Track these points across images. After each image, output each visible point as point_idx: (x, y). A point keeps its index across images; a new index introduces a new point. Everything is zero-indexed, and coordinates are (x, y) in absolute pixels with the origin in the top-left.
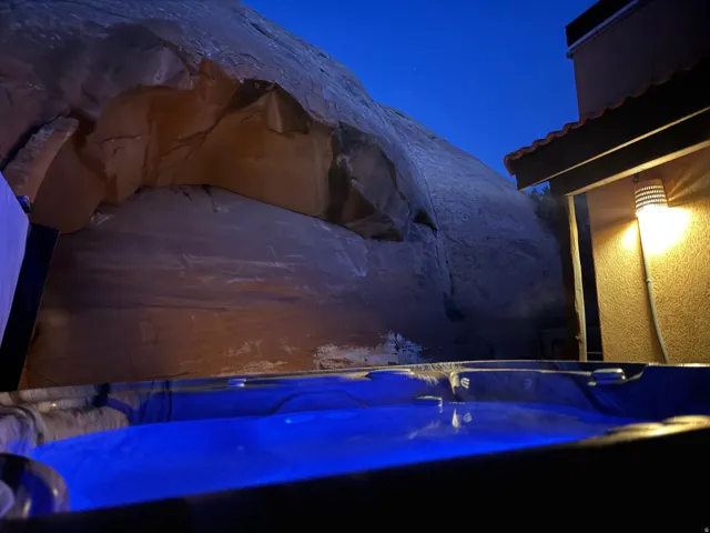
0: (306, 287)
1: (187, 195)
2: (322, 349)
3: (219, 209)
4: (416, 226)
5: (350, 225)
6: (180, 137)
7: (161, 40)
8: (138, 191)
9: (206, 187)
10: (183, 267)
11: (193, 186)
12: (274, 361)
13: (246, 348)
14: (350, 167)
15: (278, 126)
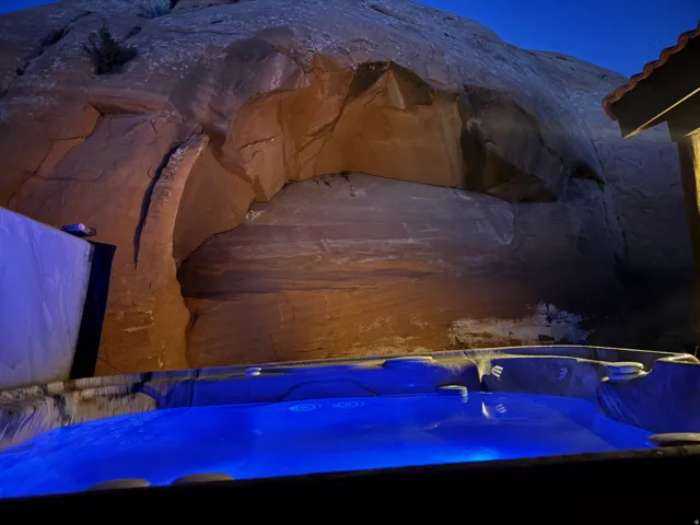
0: (440, 261)
1: (327, 184)
2: (459, 323)
3: (356, 193)
4: (577, 181)
5: (493, 191)
6: (310, 133)
7: (273, 47)
8: (285, 186)
9: (345, 175)
10: (320, 252)
11: (332, 175)
12: (405, 336)
13: (376, 324)
14: (483, 131)
15: (401, 103)
